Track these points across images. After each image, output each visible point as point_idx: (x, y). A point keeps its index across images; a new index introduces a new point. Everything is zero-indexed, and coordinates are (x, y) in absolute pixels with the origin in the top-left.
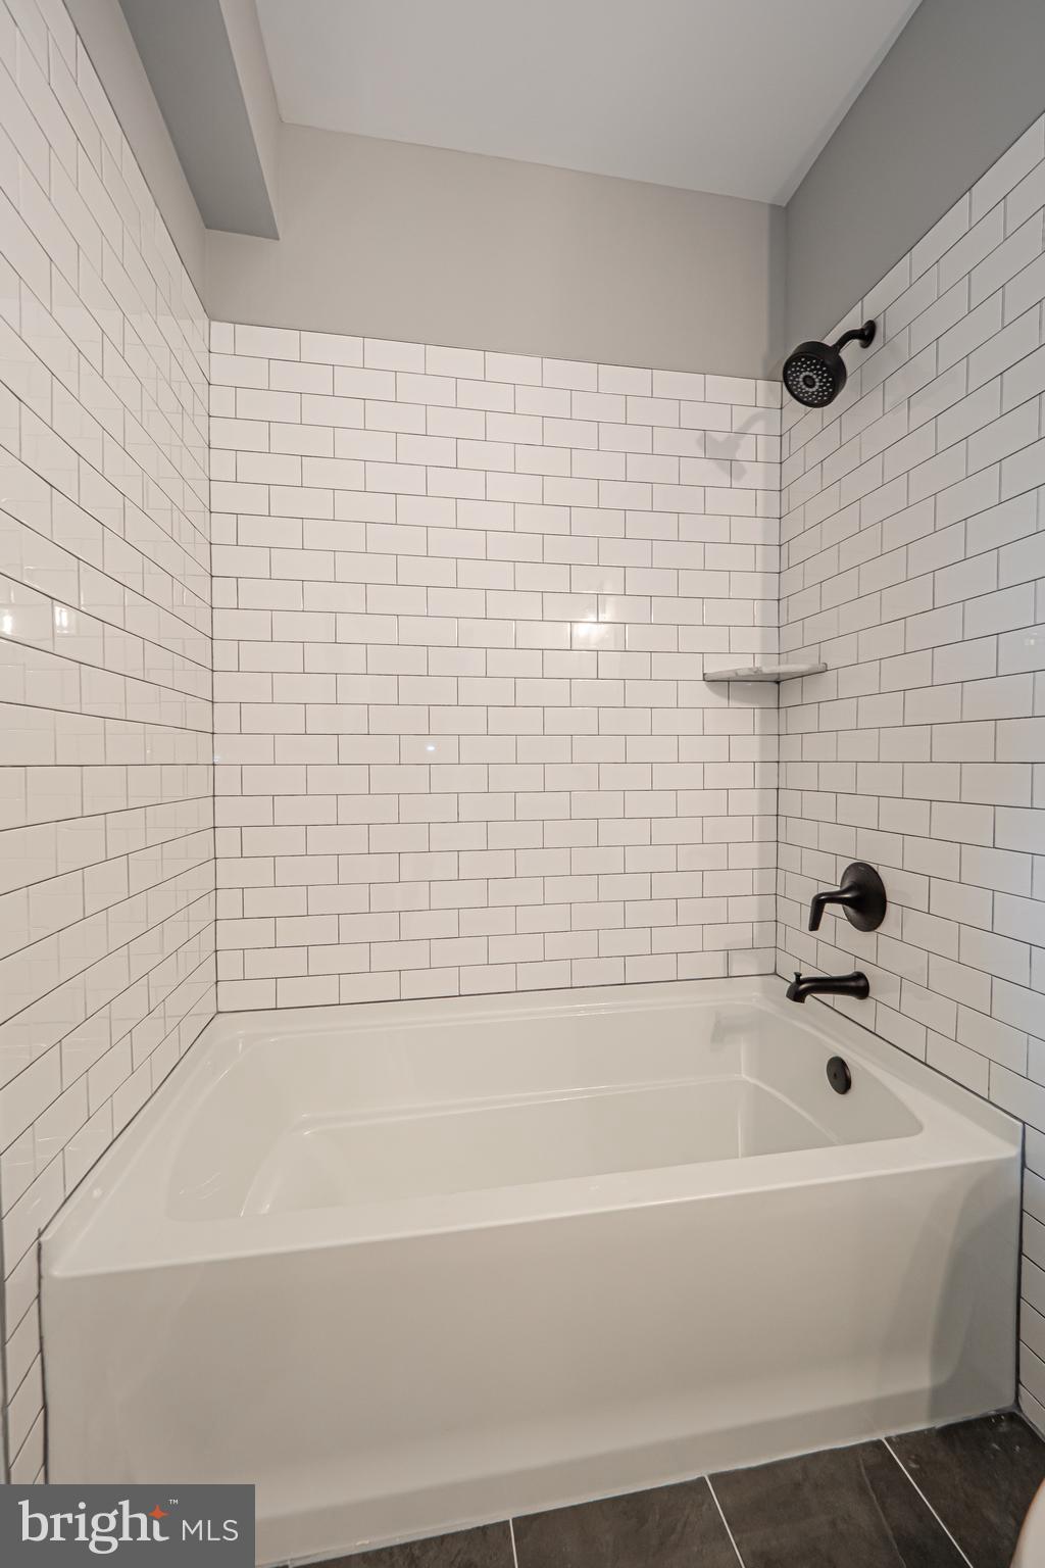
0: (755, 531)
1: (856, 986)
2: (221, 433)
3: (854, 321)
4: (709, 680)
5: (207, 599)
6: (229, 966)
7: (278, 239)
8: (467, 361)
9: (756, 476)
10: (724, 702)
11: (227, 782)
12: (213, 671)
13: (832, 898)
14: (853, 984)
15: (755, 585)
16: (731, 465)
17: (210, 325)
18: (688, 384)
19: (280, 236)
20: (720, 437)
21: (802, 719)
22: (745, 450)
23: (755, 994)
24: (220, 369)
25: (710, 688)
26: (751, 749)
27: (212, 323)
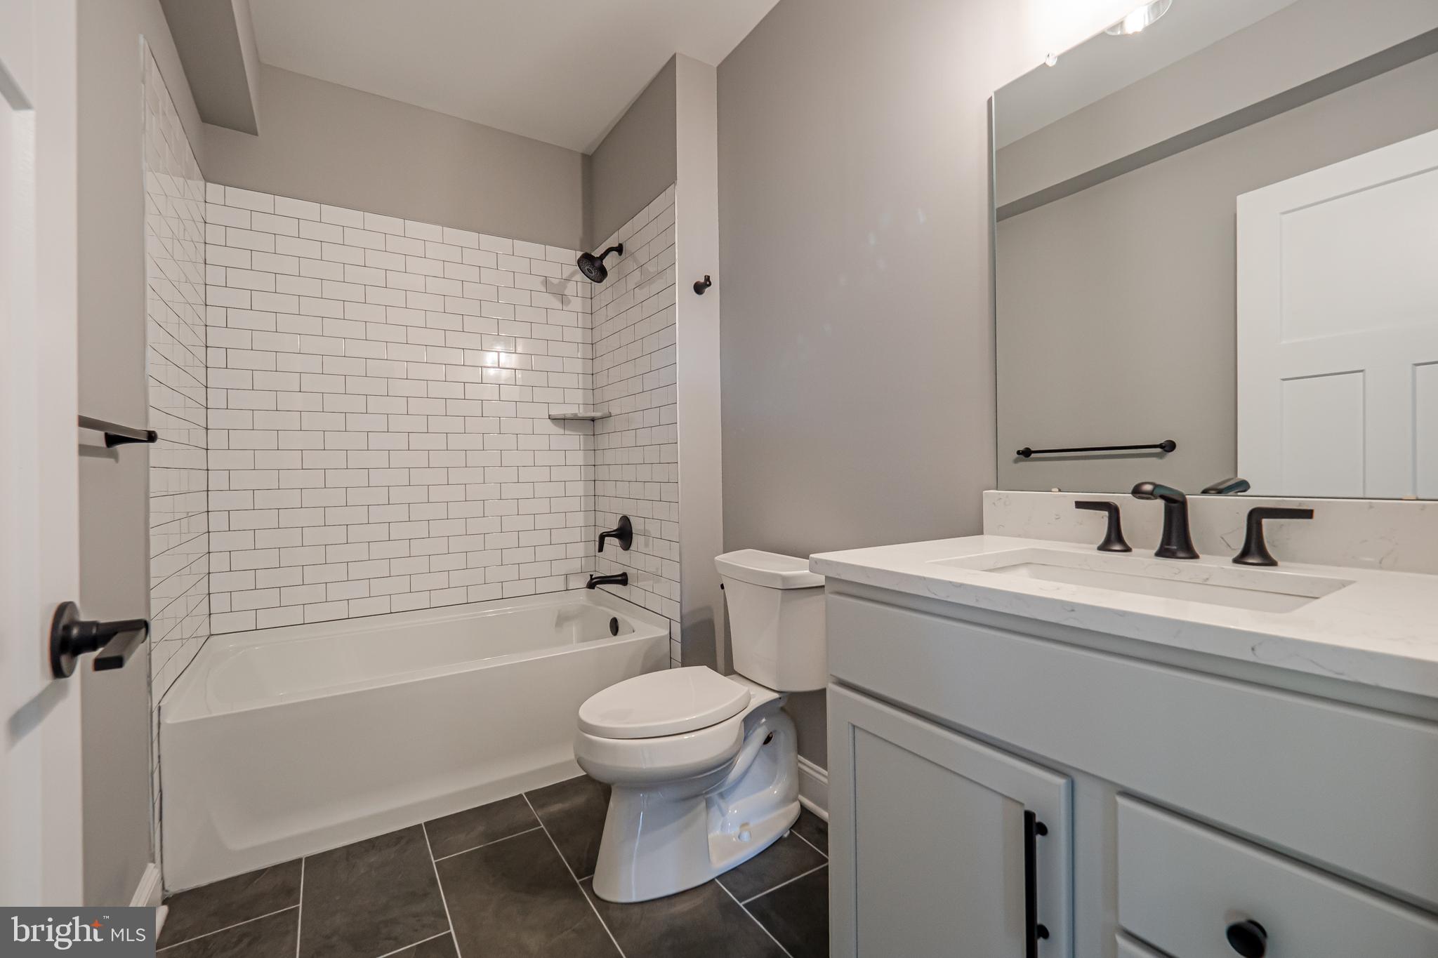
0: (578, 335)
1: (623, 580)
2: (213, 254)
3: (612, 242)
4: (553, 419)
5: (205, 363)
6: (219, 603)
7: (256, 134)
8: (393, 224)
9: (577, 304)
10: (562, 431)
11: (217, 480)
12: (207, 408)
13: (609, 534)
14: (620, 578)
15: (578, 366)
16: (563, 298)
17: (206, 185)
18: (535, 249)
19: (259, 131)
20: (555, 281)
21: (604, 441)
22: (571, 289)
23: (581, 598)
24: (213, 214)
25: (553, 423)
26: (579, 458)
27: (208, 184)
